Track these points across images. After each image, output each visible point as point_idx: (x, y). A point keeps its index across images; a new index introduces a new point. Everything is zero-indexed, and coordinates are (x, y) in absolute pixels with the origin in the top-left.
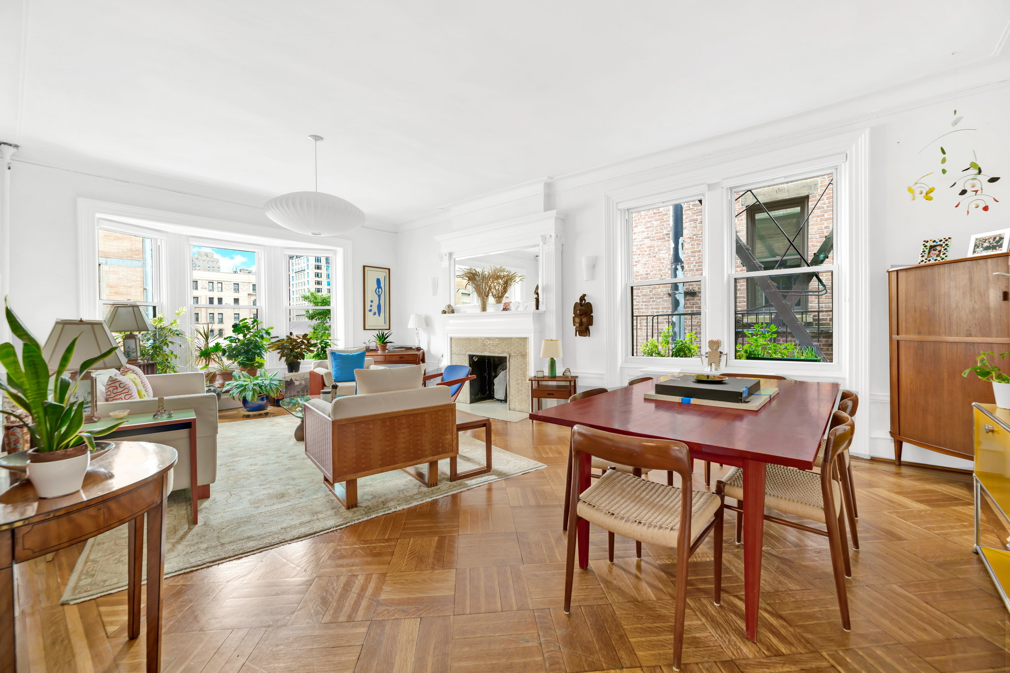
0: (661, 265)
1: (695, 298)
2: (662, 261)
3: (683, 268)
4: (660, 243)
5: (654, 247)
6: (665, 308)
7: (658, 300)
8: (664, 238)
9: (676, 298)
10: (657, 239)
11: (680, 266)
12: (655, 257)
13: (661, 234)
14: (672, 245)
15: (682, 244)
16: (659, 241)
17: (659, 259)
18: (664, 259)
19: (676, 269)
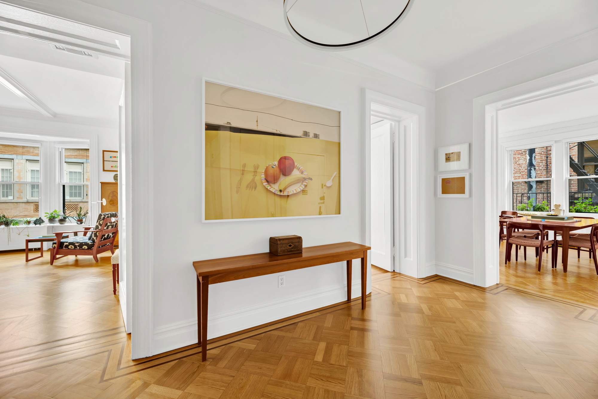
0: (520, 167)
1: (543, 184)
2: (521, 165)
3: (535, 169)
4: (519, 156)
5: (516, 158)
6: (523, 189)
7: (518, 185)
8: (522, 154)
9: (531, 185)
10: (518, 154)
11: (533, 168)
12: (516, 163)
13: (521, 152)
14: (528, 158)
15: (535, 157)
16: (519, 155)
17: (519, 164)
18: (522, 164)
19: (531, 170)
